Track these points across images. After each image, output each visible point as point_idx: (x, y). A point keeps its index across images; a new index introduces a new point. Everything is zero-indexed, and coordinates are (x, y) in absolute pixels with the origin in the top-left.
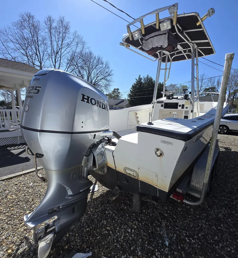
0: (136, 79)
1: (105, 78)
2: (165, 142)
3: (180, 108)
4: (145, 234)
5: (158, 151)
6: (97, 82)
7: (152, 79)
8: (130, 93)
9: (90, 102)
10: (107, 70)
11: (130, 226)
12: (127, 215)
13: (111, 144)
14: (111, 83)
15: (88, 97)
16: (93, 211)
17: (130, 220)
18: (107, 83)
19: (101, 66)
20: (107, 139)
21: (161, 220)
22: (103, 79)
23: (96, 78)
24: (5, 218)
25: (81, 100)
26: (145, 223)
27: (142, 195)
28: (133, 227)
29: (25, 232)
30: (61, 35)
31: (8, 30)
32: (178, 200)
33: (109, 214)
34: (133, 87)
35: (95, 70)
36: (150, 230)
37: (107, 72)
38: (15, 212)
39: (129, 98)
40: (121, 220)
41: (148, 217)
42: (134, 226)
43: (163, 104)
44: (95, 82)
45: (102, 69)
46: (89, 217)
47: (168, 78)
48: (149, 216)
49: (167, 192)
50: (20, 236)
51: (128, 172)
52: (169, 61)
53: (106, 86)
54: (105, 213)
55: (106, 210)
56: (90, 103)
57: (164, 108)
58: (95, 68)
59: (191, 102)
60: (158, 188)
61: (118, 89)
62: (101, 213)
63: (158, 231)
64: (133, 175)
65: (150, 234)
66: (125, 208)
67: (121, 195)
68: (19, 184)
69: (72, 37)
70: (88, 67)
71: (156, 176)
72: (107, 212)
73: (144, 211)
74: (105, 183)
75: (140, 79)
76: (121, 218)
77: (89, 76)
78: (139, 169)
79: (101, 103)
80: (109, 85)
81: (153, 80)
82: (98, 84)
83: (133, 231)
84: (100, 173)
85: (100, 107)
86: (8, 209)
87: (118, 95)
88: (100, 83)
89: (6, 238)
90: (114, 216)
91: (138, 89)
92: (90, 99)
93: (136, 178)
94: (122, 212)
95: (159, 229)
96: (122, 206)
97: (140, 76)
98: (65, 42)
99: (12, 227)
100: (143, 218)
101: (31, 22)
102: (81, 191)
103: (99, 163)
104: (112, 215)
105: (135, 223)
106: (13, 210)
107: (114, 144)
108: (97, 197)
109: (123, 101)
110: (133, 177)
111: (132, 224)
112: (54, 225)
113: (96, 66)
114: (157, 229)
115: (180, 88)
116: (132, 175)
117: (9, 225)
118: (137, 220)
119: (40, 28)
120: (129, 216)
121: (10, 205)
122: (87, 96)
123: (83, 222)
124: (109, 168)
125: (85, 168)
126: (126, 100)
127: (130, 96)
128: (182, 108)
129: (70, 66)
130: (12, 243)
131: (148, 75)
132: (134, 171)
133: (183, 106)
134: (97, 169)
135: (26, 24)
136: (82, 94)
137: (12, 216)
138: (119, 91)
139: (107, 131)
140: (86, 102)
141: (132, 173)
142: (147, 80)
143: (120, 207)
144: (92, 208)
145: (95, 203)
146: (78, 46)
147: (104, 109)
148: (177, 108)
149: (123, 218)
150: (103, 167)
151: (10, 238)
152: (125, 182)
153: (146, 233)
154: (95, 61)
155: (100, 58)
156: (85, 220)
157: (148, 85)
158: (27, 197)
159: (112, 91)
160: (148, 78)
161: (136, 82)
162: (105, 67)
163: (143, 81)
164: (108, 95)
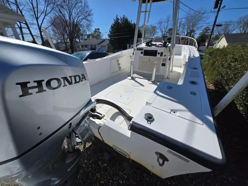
0: (114, 20)
1: (86, 18)
3: (158, 56)
4: (135, 183)
6: (79, 22)
7: (127, 20)
8: (109, 33)
10: (87, 9)
11: (121, 176)
12: (118, 164)
14: (92, 23)
16: (87, 163)
17: (121, 169)
18: (88, 23)
19: (80, 5)
22: (83, 19)
23: (77, 18)
34: (112, 27)
35: (75, 10)
37: (87, 12)
39: (108, 38)
40: (113, 170)
42: (125, 176)
43: (143, 51)
44: (77, 22)
45: (82, 8)
46: (84, 171)
47: (148, 22)
49: (163, 178)
52: (149, 1)
53: (88, 26)
54: (98, 165)
57: (144, 55)
58: (75, 6)
59: (170, 50)
60: (152, 172)
61: (98, 29)
62: (95, 165)
65: (139, 182)
70: (67, 5)
75: (118, 19)
77: (70, 16)
80: (90, 25)
81: (129, 20)
82: (80, 24)
83: (124, 182)
87: (99, 35)
88: (82, 23)
91: (116, 29)
97: (117, 16)
103: (84, 139)
105: (125, 172)
108: (90, 146)
109: (104, 40)
113: (76, 4)
115: (150, 29)
124: (96, 138)
126: (107, 39)
127: (109, 36)
128: (160, 56)
129: (48, 4)
131: (124, 16)
133: (161, 54)
136: (17, 84)
138: (100, 31)
142: (124, 21)
144: (86, 160)
145: (89, 153)
148: (156, 55)
149: (114, 168)
156: (80, 176)
157: (125, 25)
159: (94, 31)
160: (124, 18)
161: (114, 22)
162: (84, 6)
163: (120, 21)
164: (90, 35)
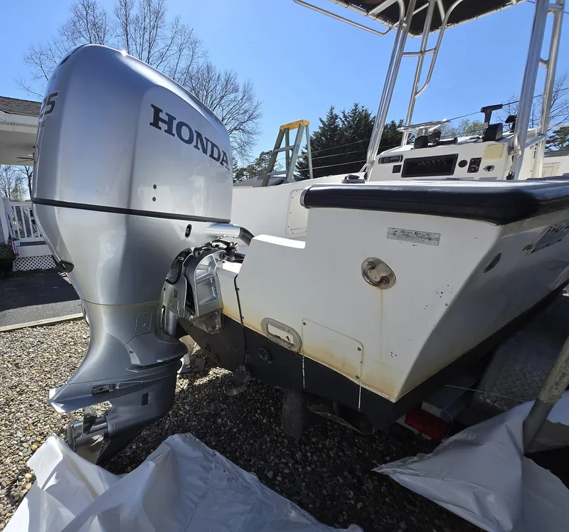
0: (321, 121)
1: (241, 127)
2: (405, 235)
3: (460, 171)
4: (311, 494)
5: (373, 268)
7: (367, 116)
9: (174, 131)
10: (246, 106)
11: (272, 464)
12: (268, 439)
13: (234, 259)
14: (254, 136)
15: (171, 118)
16: (189, 411)
17: (274, 451)
18: (245, 138)
19: (232, 97)
20: (226, 247)
21: (360, 474)
22: (235, 129)
24: (36, 390)
25: (151, 124)
26: (313, 469)
27: (309, 397)
28: (280, 470)
29: (63, 421)
30: (147, 36)
31: (53, 47)
32: (423, 435)
33: (225, 425)
34: (311, 141)
36: (325, 488)
37: (246, 112)
38: (53, 383)
39: (297, 173)
40: (252, 445)
41: (324, 456)
42: (283, 468)
43: (402, 163)
45: (236, 103)
46: (180, 421)
47: (428, 81)
48: (328, 454)
49: (394, 401)
50: (55, 425)
51: (273, 330)
52: (436, 24)
53: (244, 146)
54: (215, 422)
55: (216, 415)
56: (176, 135)
57: (403, 176)
58: (219, 103)
59: (511, 148)
60: (361, 385)
62: (207, 419)
63: (350, 499)
64: (287, 340)
65: (326, 498)
66: (264, 421)
67: (258, 391)
68: (65, 335)
69: (169, 34)
71: (359, 349)
72: (219, 421)
73: (314, 440)
74: (216, 355)
75: (333, 118)
76: (251, 442)
78: (304, 324)
79: (208, 140)
80: (248, 143)
81: (372, 116)
83: (279, 478)
84: (204, 328)
85: (205, 151)
86: (43, 376)
89: (33, 423)
90: (236, 433)
91: (323, 146)
92: (175, 123)
93: (295, 349)
94: (256, 428)
95: (352, 494)
96: (257, 415)
97: (332, 109)
98: (156, 50)
99: (45, 408)
100: (309, 454)
101: (92, 18)
102: (159, 361)
103: (201, 303)
104: (231, 429)
105: (285, 461)
106: (49, 378)
107: (239, 258)
108: (202, 385)
109: (282, 181)
110: (286, 346)
111: (277, 461)
112: (105, 421)
113: (222, 98)
114: (347, 492)
116: (284, 341)
117: (40, 403)
118: (293, 456)
119: (107, 28)
120: (271, 441)
121: (46, 369)
122: (167, 114)
123: (166, 428)
124: (226, 320)
125: (171, 314)
127: (300, 166)
130: (40, 435)
131: (356, 106)
132: (290, 330)
133: (474, 165)
134: (196, 316)
135: (82, 25)
136: (152, 106)
137: (46, 388)
139: (224, 223)
140: (165, 131)
141: (283, 335)
142: (353, 120)
143: (250, 417)
144: (189, 405)
145: (196, 396)
146: (183, 54)
147: (217, 160)
148: (449, 172)
149: (256, 442)
150: (212, 316)
151: (39, 425)
152: (264, 357)
153: (313, 492)
154: (219, 87)
155: (231, 76)
157: (355, 131)
158: (74, 359)
159: (257, 159)
160: (355, 114)
161: (320, 128)
162: (242, 99)
163: (339, 123)
164: (245, 170)
